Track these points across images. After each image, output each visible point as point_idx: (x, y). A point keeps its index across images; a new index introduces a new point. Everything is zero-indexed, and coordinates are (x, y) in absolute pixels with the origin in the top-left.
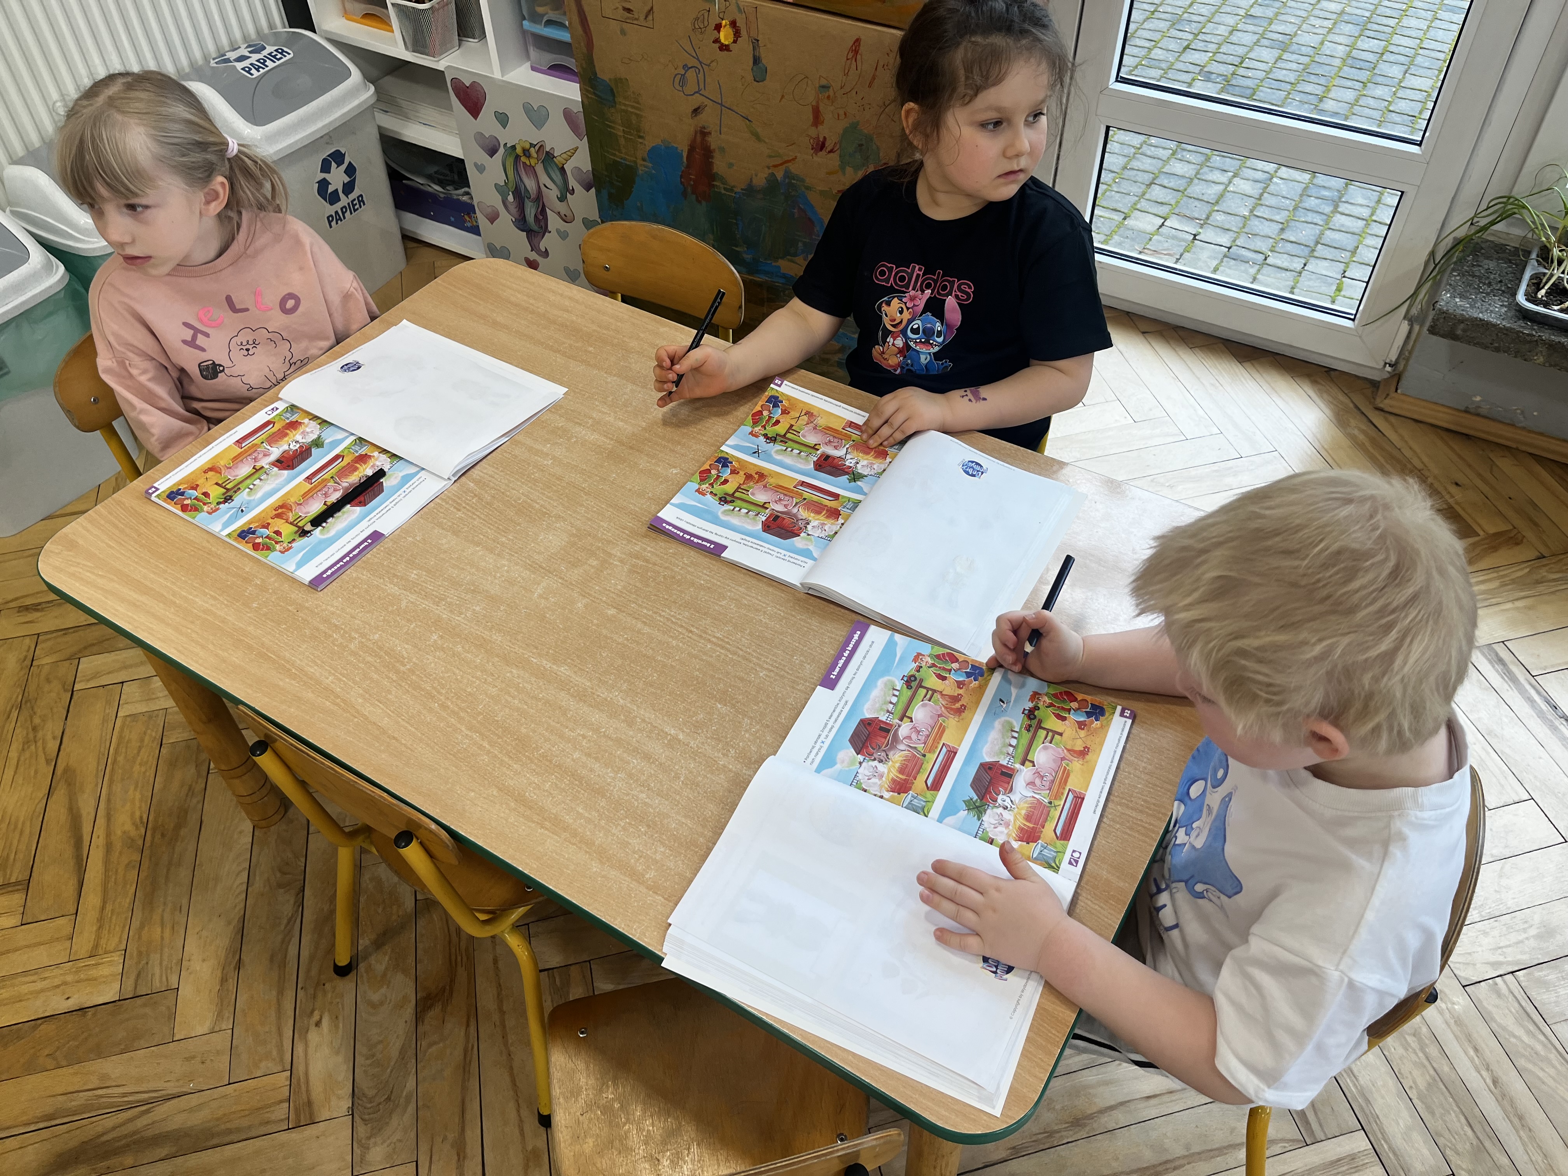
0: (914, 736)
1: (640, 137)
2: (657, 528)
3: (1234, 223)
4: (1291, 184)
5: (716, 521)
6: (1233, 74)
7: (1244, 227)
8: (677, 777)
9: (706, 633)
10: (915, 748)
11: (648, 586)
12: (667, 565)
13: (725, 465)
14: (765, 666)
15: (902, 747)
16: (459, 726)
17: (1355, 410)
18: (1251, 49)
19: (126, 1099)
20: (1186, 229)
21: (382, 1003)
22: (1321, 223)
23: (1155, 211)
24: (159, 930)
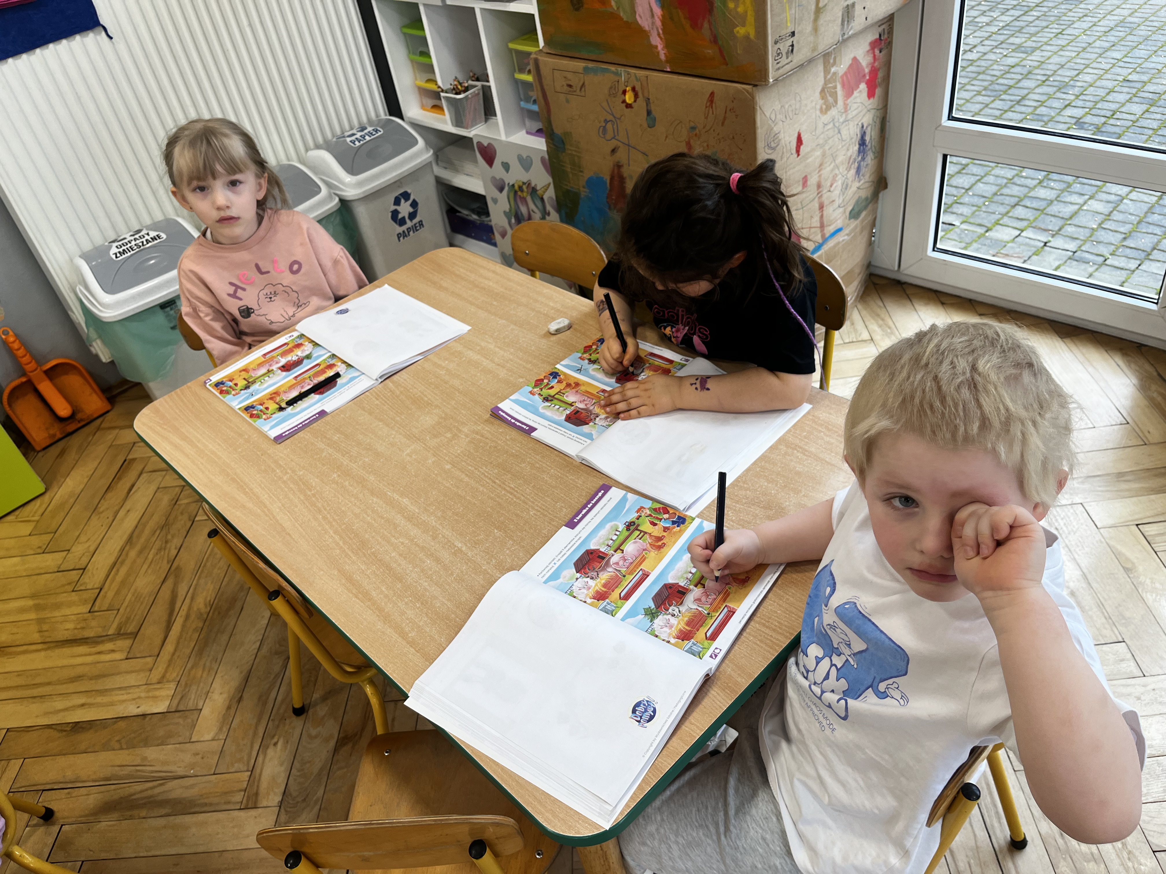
0: (621, 563)
1: (582, 172)
2: (496, 414)
3: (1083, 234)
4: (1138, 204)
5: (536, 412)
6: (1105, 123)
7: (1090, 237)
8: (452, 574)
9: (504, 484)
10: (619, 571)
11: (477, 452)
12: (495, 439)
13: (555, 377)
14: (536, 508)
15: (610, 569)
16: (329, 530)
17: (1158, 377)
18: (1123, 105)
19: (152, 775)
20: (1039, 238)
21: (316, 737)
22: (1159, 234)
23: (1015, 225)
24: (200, 672)
